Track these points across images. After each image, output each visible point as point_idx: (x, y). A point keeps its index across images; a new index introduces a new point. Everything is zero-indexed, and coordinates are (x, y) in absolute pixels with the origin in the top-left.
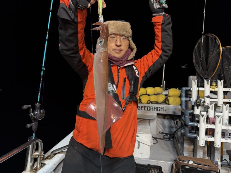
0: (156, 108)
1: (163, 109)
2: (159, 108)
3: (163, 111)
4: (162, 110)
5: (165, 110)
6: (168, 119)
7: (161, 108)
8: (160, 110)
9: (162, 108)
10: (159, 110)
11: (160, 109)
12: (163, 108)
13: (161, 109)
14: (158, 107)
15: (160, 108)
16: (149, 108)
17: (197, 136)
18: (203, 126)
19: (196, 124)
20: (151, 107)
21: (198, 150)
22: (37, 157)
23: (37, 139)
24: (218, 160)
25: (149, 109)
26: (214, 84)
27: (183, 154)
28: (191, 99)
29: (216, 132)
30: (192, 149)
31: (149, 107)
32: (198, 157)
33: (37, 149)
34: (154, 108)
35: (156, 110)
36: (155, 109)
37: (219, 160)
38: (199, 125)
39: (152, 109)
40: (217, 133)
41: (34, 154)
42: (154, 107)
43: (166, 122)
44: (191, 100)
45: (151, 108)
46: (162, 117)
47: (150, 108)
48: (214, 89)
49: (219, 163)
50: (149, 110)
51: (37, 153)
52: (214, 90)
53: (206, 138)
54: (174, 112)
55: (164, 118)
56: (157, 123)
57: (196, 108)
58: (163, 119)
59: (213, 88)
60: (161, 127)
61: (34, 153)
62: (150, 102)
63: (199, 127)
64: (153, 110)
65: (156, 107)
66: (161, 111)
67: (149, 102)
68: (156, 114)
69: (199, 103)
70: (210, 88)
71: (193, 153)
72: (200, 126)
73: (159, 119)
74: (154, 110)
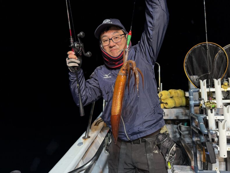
3: (165, 116)
18: (223, 134)
26: (226, 83)
44: (202, 103)
52: (226, 90)
53: (228, 148)
54: (177, 117)
57: (209, 112)
59: (225, 87)
72: (219, 134)
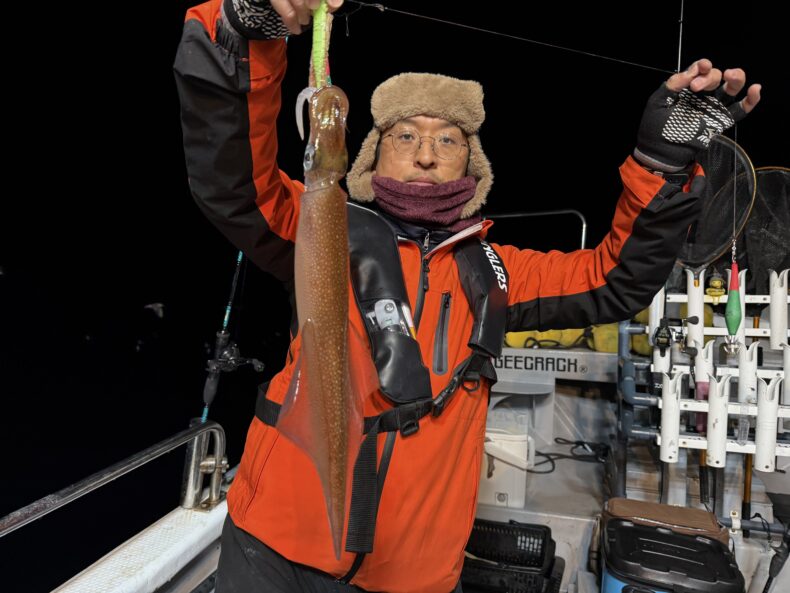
0: (553, 363)
1: (575, 364)
2: (561, 362)
3: (576, 370)
4: (572, 367)
5: (583, 369)
6: (594, 398)
7: (569, 360)
8: (564, 367)
9: (572, 361)
10: (561, 368)
11: (566, 364)
12: (576, 361)
13: (570, 364)
14: (558, 360)
15: (564, 360)
16: (529, 362)
17: (658, 435)
18: (672, 405)
19: (653, 400)
20: (537, 358)
21: (671, 483)
22: (210, 471)
23: (211, 424)
24: (734, 514)
25: (529, 366)
26: (717, 283)
27: (625, 494)
28: (647, 328)
29: (711, 420)
30: (657, 485)
31: (532, 358)
32: (671, 502)
33: (211, 452)
34: (547, 363)
35: (553, 369)
36: (550, 366)
37: (737, 516)
38: (661, 402)
39: (539, 365)
40: (714, 425)
41: (203, 463)
42: (548, 359)
43: (589, 408)
44: (647, 331)
45: (537, 362)
46: (575, 392)
47: (534, 362)
48: (716, 298)
49: (737, 523)
50: (531, 368)
51: (211, 462)
52: (716, 301)
53: (681, 440)
54: (611, 375)
55: (582, 395)
56: (556, 408)
57: (657, 353)
58: (577, 400)
59: (713, 293)
60: (572, 423)
61: (204, 460)
62: (534, 345)
63: (660, 406)
64: (543, 368)
65: (553, 359)
66: (569, 370)
67: (530, 343)
68: (554, 381)
69: (665, 340)
70: (705, 293)
71: (658, 495)
72: (663, 404)
73: (564, 399)
74: (547, 369)
